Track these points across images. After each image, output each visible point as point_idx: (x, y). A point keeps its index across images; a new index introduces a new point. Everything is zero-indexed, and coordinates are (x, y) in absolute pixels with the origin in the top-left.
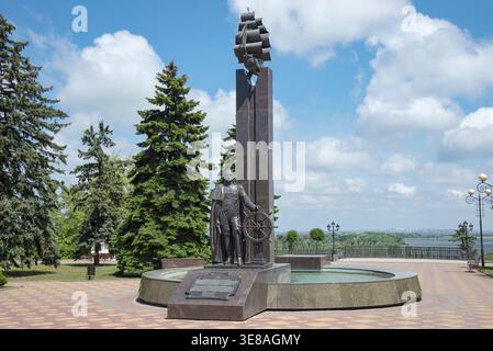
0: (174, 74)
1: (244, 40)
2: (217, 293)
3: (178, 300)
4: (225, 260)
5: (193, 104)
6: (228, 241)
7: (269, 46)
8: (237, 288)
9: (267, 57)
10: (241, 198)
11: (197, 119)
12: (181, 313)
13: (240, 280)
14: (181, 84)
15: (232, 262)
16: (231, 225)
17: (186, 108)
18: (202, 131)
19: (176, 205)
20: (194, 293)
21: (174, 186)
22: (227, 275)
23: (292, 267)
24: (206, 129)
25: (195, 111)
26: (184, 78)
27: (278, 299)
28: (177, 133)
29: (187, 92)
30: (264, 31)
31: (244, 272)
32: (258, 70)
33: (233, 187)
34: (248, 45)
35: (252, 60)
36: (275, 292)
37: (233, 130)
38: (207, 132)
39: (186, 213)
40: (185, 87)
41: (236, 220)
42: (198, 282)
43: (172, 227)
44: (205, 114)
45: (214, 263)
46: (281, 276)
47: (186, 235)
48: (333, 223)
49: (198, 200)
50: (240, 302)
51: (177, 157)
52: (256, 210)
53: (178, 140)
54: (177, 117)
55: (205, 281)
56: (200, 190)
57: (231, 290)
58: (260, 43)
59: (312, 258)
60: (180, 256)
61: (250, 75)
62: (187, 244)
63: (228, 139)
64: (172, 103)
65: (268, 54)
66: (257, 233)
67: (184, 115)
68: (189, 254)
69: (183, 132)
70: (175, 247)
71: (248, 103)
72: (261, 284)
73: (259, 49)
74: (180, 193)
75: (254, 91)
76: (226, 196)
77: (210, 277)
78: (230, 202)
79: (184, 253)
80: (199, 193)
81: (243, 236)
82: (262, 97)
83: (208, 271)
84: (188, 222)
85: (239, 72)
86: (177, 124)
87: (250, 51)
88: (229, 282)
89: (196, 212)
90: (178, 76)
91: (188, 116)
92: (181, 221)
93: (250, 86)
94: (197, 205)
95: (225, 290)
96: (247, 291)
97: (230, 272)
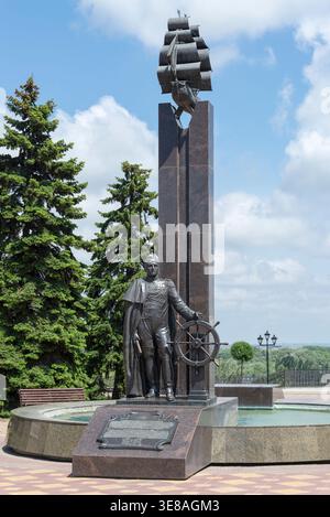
0: (33, 99)
1: (174, 60)
2: (144, 441)
3: (87, 450)
4: (146, 392)
5: (64, 147)
6: (150, 364)
7: (209, 69)
8: (173, 432)
9: (207, 86)
10: (171, 300)
11: (68, 172)
12: (93, 469)
13: (176, 422)
14: (45, 116)
15: (157, 395)
16: (156, 341)
17: (53, 154)
18: (77, 190)
19: (37, 305)
20: (111, 440)
21: (33, 275)
22: (156, 413)
23: (240, 403)
24: (83, 187)
25: (65, 158)
26: (50, 106)
27: (228, 449)
28: (39, 191)
29: (53, 128)
30: (201, 45)
31: (180, 409)
32: (192, 105)
33: (160, 284)
34: (179, 67)
35: (185, 89)
36: (223, 439)
37: (117, 186)
38: (83, 192)
39: (54, 318)
40: (50, 119)
41: (164, 333)
42: (114, 424)
43: (31, 341)
44: (82, 164)
45: (130, 396)
46: (227, 416)
47: (54, 353)
48: (267, 334)
49: (71, 298)
50: (180, 453)
51: (38, 232)
52: (195, 318)
53: (40, 204)
54: (39, 166)
55: (125, 423)
56: (73, 283)
57: (165, 436)
58: (197, 65)
59: (259, 389)
60: (44, 386)
61: (179, 112)
62: (54, 365)
63: (109, 200)
64: (31, 146)
65: (209, 80)
66: (198, 352)
67: (50, 164)
68: (58, 382)
69: (49, 191)
70: (37, 370)
71: (178, 155)
72: (205, 427)
73: (196, 73)
74: (43, 288)
75: (187, 137)
76: (149, 297)
77: (131, 417)
78: (154, 305)
79: (50, 380)
80: (71, 288)
81: (174, 357)
82: (199, 147)
83: (126, 409)
84: (57, 331)
85: (164, 108)
86: (38, 179)
87: (182, 75)
88: (161, 424)
89: (67, 316)
90: (40, 102)
91: (55, 166)
92: (47, 331)
93: (181, 130)
94: (69, 305)
95: (155, 435)
96: (189, 437)
97: (161, 410)
